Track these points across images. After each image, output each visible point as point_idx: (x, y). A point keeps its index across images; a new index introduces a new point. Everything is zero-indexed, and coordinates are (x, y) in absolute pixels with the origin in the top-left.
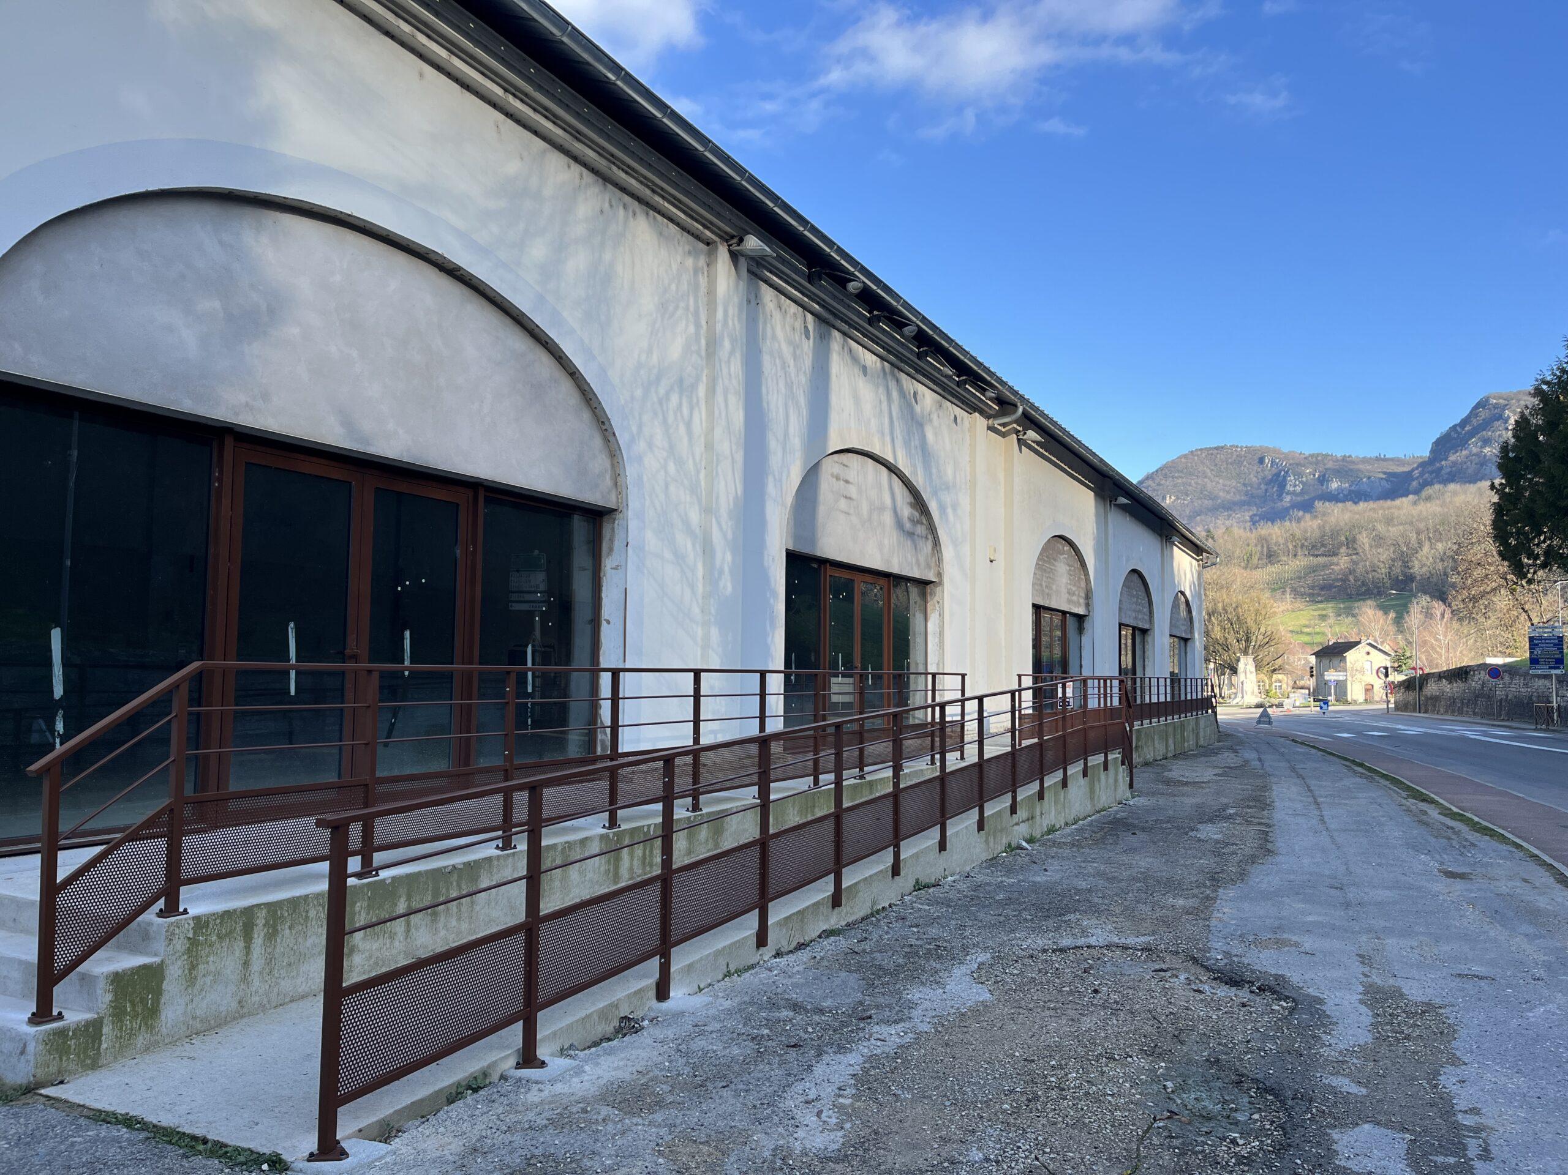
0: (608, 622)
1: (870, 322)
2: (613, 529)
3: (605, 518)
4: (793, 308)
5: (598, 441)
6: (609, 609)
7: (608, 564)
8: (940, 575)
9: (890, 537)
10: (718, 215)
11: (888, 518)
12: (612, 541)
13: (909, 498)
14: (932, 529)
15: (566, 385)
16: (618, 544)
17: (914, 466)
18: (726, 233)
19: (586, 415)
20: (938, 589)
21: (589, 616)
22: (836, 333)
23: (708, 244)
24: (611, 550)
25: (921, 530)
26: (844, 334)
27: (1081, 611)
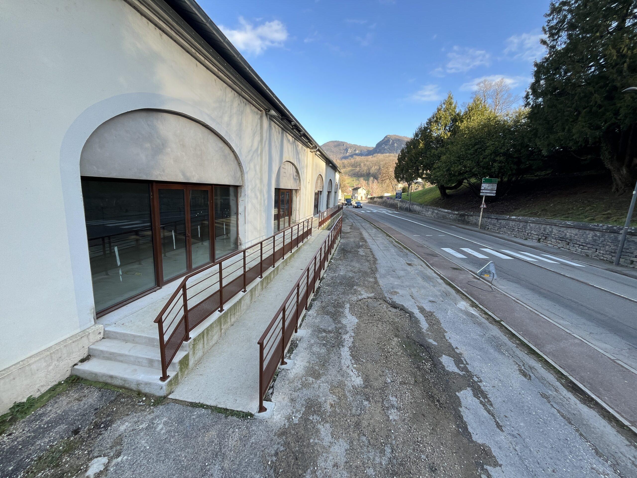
0: (240, 214)
1: (292, 129)
2: (241, 190)
3: (239, 188)
4: (277, 126)
5: (238, 168)
6: (241, 209)
7: (240, 200)
8: (300, 188)
9: (292, 180)
10: (265, 104)
11: (292, 177)
12: (241, 193)
13: (296, 171)
14: (299, 177)
15: (232, 155)
16: (243, 194)
17: (297, 163)
18: (265, 108)
19: (236, 162)
20: (300, 191)
21: (236, 212)
22: (285, 132)
23: (261, 111)
24: (241, 196)
25: (297, 178)
26: (286, 132)
27: (321, 190)
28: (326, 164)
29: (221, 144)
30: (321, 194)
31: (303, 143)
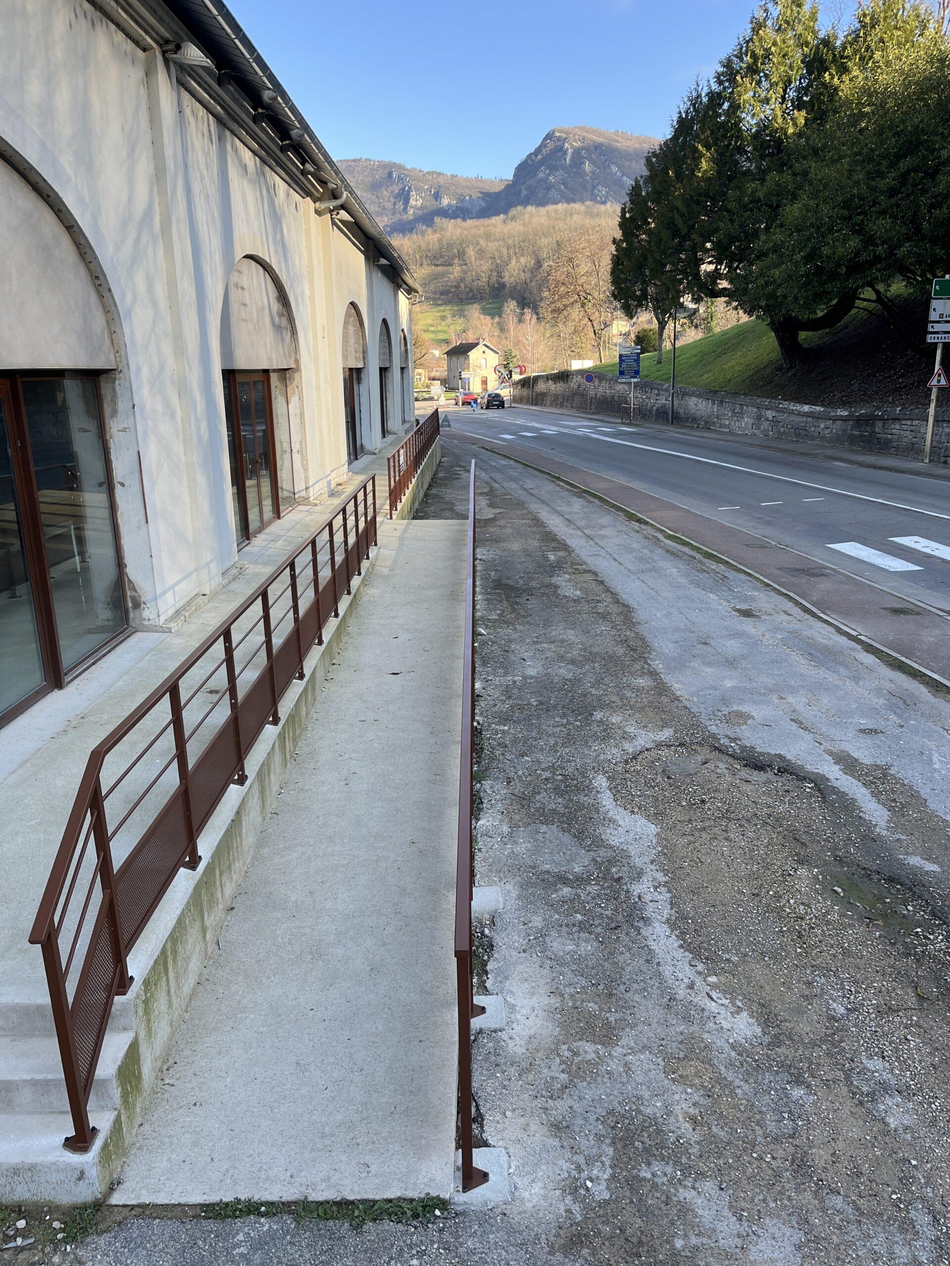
0: (123, 485)
1: (255, 119)
2: (114, 389)
3: (102, 378)
4: (202, 112)
5: (94, 299)
6: (121, 467)
7: (114, 427)
8: (297, 361)
9: (269, 335)
10: (160, 20)
11: (267, 320)
12: (114, 401)
13: (276, 294)
14: (291, 320)
15: (65, 240)
16: (122, 405)
17: (279, 262)
18: (162, 37)
19: (82, 271)
20: (296, 375)
21: (101, 477)
22: (228, 133)
23: (144, 50)
24: (115, 412)
25: (284, 322)
26: (232, 132)
27: (360, 365)
28: (367, 258)
29: (27, 200)
30: (359, 380)
31: (291, 178)
